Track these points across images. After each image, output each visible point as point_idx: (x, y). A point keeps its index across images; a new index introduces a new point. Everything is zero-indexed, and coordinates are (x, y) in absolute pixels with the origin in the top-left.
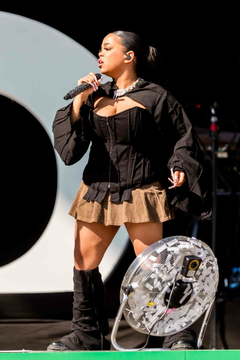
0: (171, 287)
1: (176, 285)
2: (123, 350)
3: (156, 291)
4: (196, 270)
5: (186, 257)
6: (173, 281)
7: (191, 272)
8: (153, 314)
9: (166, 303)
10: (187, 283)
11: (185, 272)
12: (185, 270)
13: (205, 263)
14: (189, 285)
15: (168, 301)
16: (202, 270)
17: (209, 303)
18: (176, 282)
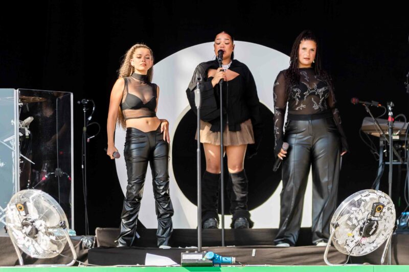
0: (364, 224)
1: (367, 222)
2: (332, 265)
3: (354, 226)
4: (381, 212)
5: (374, 204)
6: (365, 220)
7: (377, 214)
8: (351, 242)
9: (361, 234)
10: (374, 221)
11: (373, 214)
12: (373, 212)
13: (386, 208)
14: (375, 222)
15: (362, 233)
16: (384, 213)
17: (389, 234)
18: (367, 220)
